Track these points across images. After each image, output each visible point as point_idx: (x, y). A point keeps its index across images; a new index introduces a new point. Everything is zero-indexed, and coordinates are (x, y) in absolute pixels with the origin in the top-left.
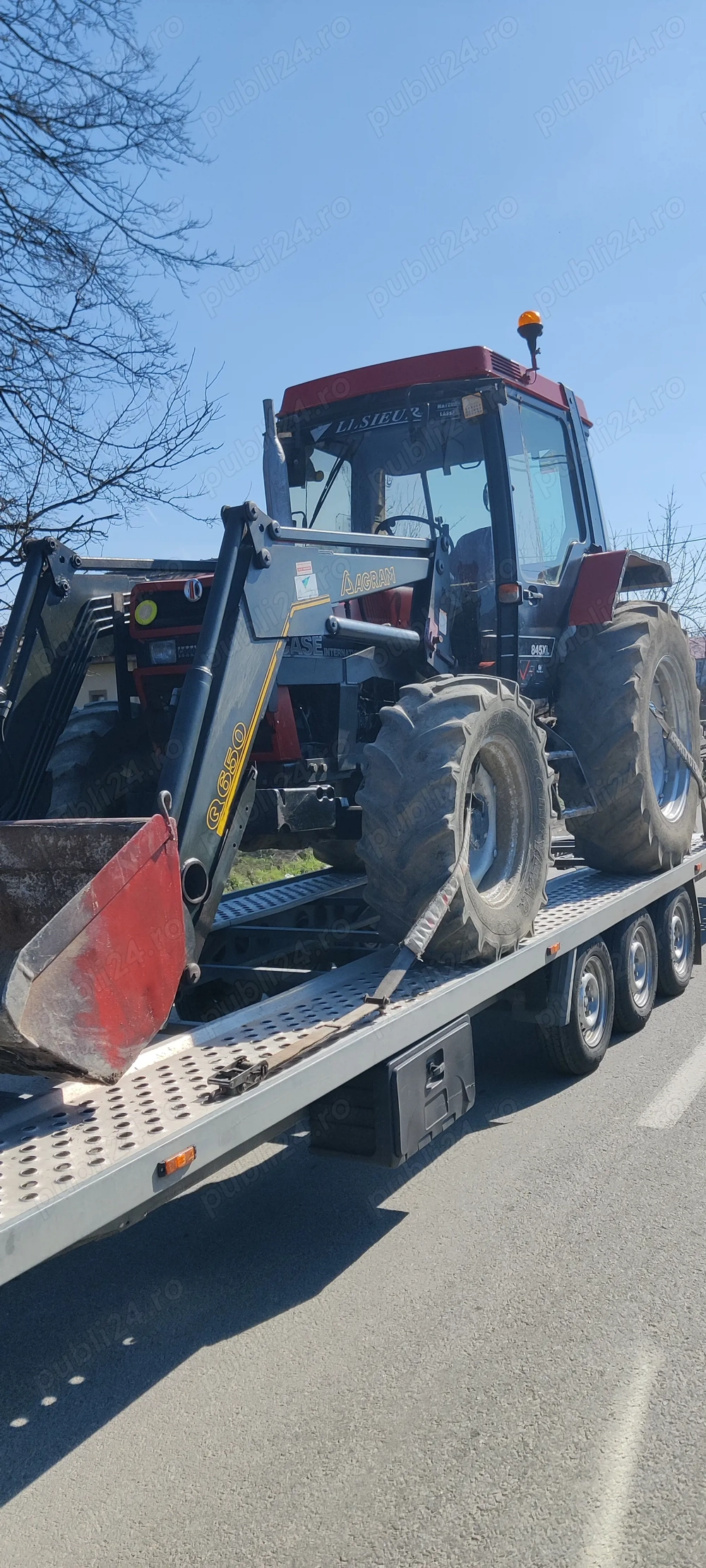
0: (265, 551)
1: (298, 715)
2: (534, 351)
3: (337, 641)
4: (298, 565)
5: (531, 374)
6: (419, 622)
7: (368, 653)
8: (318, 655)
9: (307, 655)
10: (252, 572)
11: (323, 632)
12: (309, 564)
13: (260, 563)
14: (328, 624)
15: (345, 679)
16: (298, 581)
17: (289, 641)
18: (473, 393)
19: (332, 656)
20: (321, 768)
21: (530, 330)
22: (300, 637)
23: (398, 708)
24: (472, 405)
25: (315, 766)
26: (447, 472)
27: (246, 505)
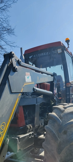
0: (16, 67)
1: (25, 113)
2: (68, 45)
3: (35, 93)
4: (26, 73)
5: (68, 48)
6: (52, 90)
7: (41, 97)
8: (30, 97)
9: (28, 97)
10: (11, 72)
11: (32, 91)
12: (29, 73)
13: (15, 70)
14: (34, 89)
15: (37, 103)
16: (26, 77)
17: (23, 94)
18: (60, 48)
19: (33, 97)
20: (30, 127)
21: (68, 41)
22: (26, 92)
23: (53, 114)
24: (59, 51)
25: (29, 127)
26: (50, 68)
27: (11, 52)
